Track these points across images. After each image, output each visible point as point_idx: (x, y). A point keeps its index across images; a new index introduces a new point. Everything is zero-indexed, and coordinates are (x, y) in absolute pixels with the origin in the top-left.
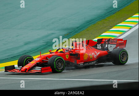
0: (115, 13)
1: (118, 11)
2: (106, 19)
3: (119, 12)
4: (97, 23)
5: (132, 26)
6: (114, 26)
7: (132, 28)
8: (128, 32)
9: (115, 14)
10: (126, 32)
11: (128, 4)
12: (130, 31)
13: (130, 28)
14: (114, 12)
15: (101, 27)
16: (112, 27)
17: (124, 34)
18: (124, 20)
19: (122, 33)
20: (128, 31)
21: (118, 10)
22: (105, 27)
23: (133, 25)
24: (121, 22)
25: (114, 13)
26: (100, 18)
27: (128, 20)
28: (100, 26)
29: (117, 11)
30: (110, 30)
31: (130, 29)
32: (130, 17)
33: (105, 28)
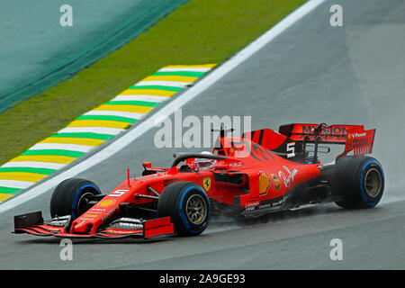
0: (76, 73)
1: (87, 67)
2: (45, 96)
3: (87, 70)
4: (14, 106)
5: (134, 120)
6: (73, 119)
7: (136, 125)
8: (120, 140)
9: (76, 76)
10: (113, 139)
11: (120, 45)
12: (127, 134)
13: (126, 124)
14: (73, 72)
15: (29, 122)
16: (65, 122)
17: (109, 144)
18: (105, 97)
19: (101, 141)
20: (122, 134)
21: (88, 63)
22: (44, 122)
23: (137, 116)
24: (96, 105)
25: (72, 75)
26: (25, 89)
27: (119, 98)
28: (26, 119)
29: (83, 67)
30: (60, 132)
31: (129, 128)
32: (126, 88)
33: (42, 126)
